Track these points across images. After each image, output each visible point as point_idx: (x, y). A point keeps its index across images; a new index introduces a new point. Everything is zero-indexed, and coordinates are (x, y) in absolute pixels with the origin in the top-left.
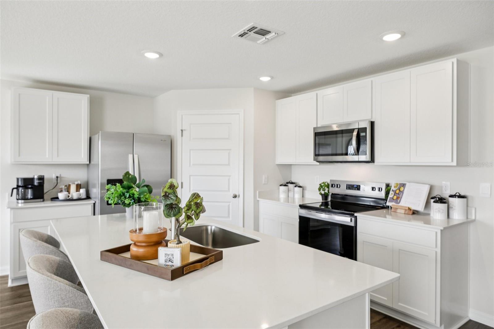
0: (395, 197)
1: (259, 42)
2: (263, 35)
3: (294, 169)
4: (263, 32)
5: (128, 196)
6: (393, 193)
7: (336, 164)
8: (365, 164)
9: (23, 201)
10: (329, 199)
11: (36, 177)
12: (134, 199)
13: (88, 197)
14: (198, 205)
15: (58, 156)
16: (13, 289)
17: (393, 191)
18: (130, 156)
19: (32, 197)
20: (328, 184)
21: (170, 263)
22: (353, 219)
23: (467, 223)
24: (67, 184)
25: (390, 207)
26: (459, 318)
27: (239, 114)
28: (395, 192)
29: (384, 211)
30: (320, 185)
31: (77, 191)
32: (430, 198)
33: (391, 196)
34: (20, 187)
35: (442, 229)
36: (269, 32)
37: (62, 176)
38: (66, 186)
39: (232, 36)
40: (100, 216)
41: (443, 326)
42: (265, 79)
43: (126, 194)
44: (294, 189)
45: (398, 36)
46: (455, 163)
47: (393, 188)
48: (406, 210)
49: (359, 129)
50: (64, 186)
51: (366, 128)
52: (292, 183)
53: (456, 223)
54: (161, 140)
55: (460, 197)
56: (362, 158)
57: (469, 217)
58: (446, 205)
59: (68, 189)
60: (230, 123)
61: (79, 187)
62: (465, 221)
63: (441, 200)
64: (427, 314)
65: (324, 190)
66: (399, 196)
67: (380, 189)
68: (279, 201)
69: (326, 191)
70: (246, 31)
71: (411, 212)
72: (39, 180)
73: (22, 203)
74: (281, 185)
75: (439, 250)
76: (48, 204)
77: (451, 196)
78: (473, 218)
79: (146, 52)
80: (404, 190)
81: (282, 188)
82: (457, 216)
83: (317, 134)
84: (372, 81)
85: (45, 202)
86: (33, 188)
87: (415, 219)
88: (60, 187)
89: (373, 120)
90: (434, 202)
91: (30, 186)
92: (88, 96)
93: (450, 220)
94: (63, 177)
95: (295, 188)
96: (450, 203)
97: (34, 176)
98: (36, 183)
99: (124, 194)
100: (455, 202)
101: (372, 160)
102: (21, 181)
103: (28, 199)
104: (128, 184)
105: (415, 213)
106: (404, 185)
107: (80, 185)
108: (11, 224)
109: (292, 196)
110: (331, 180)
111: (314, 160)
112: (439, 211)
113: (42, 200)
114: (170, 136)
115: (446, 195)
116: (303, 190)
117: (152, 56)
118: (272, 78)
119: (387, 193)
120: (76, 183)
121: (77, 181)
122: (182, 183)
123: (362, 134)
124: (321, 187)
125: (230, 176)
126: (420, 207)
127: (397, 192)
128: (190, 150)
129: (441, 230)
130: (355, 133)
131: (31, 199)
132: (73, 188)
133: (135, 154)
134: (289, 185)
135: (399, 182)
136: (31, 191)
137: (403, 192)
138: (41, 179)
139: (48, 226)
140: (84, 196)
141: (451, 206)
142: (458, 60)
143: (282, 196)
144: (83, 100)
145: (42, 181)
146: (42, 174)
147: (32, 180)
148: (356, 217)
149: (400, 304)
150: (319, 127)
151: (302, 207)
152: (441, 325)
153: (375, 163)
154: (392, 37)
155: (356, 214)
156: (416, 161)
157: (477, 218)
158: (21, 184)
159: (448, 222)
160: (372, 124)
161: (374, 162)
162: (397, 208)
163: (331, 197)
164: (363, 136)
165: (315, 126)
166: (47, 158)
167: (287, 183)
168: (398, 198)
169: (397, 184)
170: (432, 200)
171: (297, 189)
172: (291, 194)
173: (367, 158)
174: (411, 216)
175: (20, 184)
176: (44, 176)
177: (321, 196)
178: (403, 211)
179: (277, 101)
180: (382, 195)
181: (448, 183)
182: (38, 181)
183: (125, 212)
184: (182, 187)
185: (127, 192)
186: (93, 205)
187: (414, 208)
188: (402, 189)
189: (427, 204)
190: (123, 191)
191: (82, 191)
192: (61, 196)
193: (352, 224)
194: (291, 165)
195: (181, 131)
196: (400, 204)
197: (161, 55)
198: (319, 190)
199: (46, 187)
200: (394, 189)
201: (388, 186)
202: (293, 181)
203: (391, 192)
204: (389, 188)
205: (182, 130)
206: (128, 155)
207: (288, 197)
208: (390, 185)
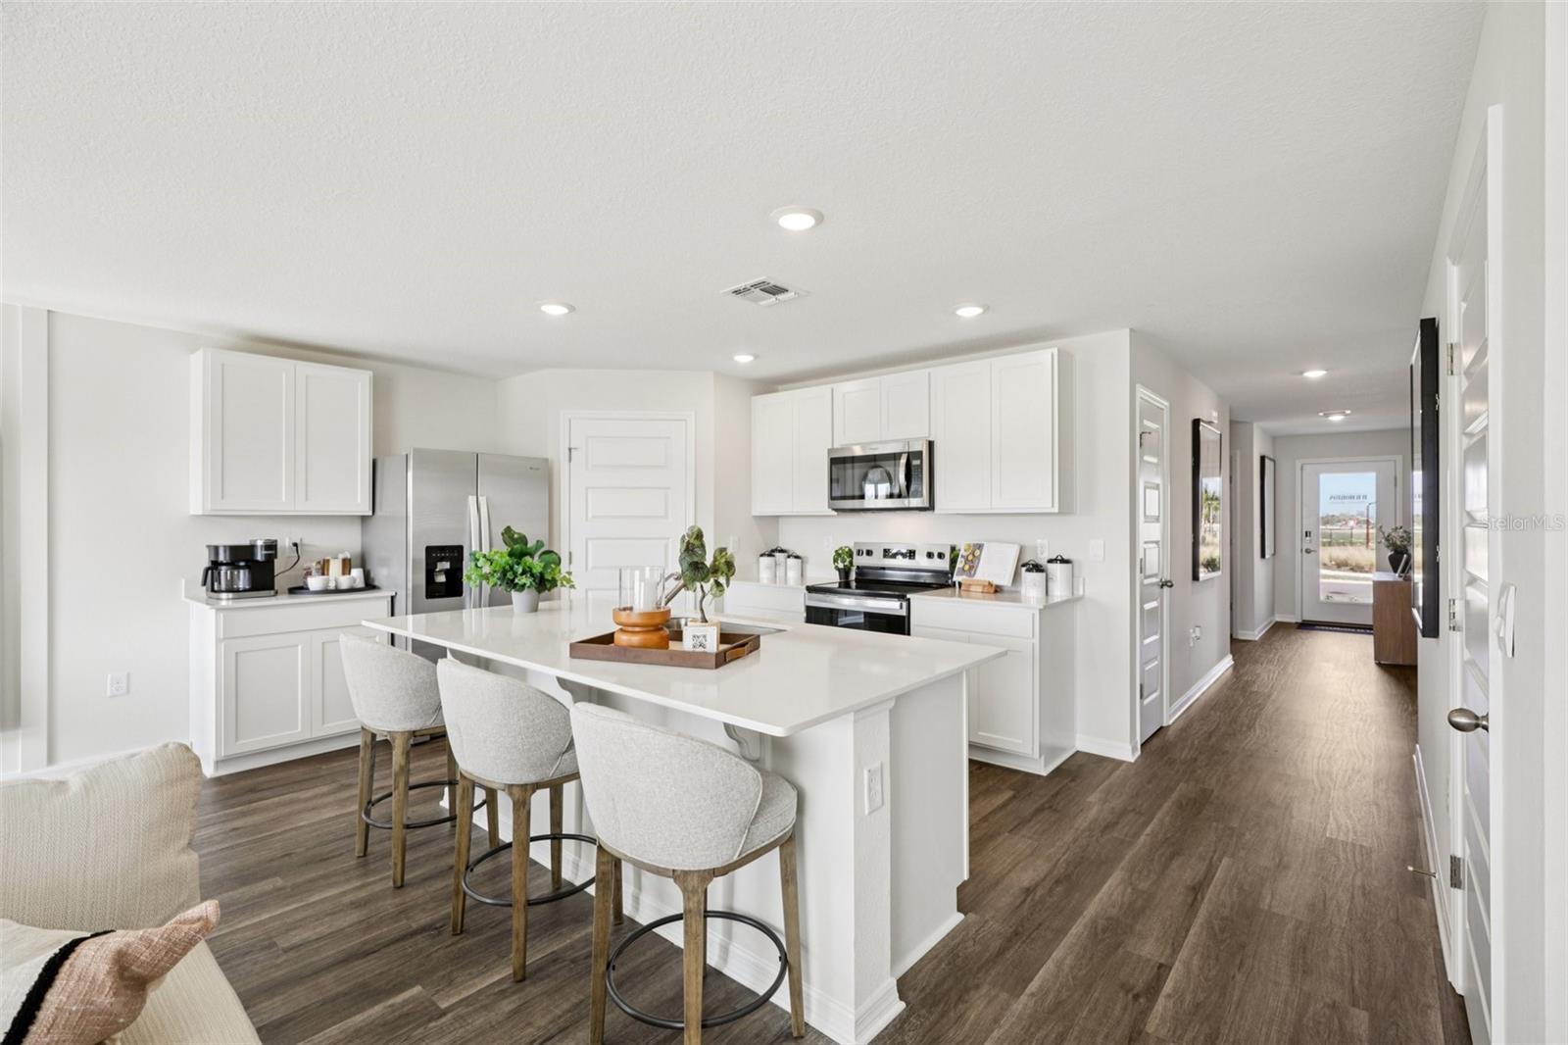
0: (967, 567)
1: (762, 303)
2: (774, 294)
3: (783, 525)
4: (776, 290)
5: (520, 570)
6: (963, 560)
7: (863, 514)
8: (918, 512)
9: (231, 595)
10: (853, 576)
11: (260, 543)
12: (532, 575)
13: (370, 585)
14: (730, 565)
15: (307, 499)
16: (219, 781)
17: (962, 556)
18: (472, 499)
19: (247, 587)
20: (850, 550)
21: (701, 649)
22: (905, 604)
23: (1073, 601)
24: (321, 559)
25: (957, 585)
26: (1063, 750)
27: (685, 420)
28: (967, 560)
29: (949, 591)
30: (836, 551)
31: (344, 574)
32: (1020, 565)
33: (960, 564)
34: (222, 564)
35: (1042, 607)
36: (783, 291)
37: (305, 542)
38: (319, 563)
39: (722, 291)
40: (410, 617)
41: (1043, 758)
42: (744, 359)
43: (516, 566)
44: (786, 562)
45: (979, 310)
46: (1056, 510)
47: (962, 552)
48: (984, 586)
49: (909, 453)
50: (314, 564)
51: (921, 452)
52: (782, 551)
53: (1057, 600)
54: (531, 468)
55: (1064, 561)
56: (915, 502)
57: (1075, 592)
58: (1044, 574)
59: (324, 568)
60: (668, 438)
61: (347, 566)
62: (1070, 596)
63: (1037, 568)
64: (1021, 742)
65: (843, 561)
66: (972, 565)
67: (941, 556)
68: (758, 581)
69: (847, 563)
70: (748, 287)
71: (992, 590)
72: (266, 550)
73: (228, 599)
74: (762, 555)
75: (1036, 641)
76: (285, 600)
77: (1050, 561)
78: (1081, 593)
79: (545, 304)
80: (980, 555)
81: (765, 560)
82: (1059, 592)
83: (834, 461)
84: (929, 374)
85: (278, 597)
86: (252, 565)
87: (997, 600)
88: (305, 566)
89: (931, 439)
90: (1028, 570)
91: (242, 564)
92: (371, 373)
93: (1049, 598)
94: (308, 545)
95: (788, 560)
96: (1049, 571)
97: (256, 541)
98: (260, 556)
99: (512, 568)
100: (1056, 569)
101: (931, 507)
102: (225, 551)
103: (238, 591)
104: (522, 549)
105: (997, 590)
106: (980, 547)
107: (350, 560)
108: (218, 641)
109: (783, 574)
110: (855, 543)
111: (829, 507)
112: (1035, 585)
113: (272, 592)
114: (546, 460)
115: (1042, 560)
116: (802, 562)
117: (555, 310)
118: (756, 357)
119: (953, 562)
120: (341, 556)
121: (343, 552)
122: (570, 554)
123: (915, 462)
124: (838, 556)
125: (668, 539)
126: (1005, 581)
127: (970, 558)
128: (587, 489)
129: (1040, 610)
130: (903, 461)
131: (245, 591)
132: (335, 567)
133: (482, 496)
134: (777, 554)
135: (972, 543)
136: (245, 574)
137: (979, 558)
138: (271, 547)
139: (297, 646)
140: (360, 583)
141: (1050, 576)
142: (1059, 351)
143: (765, 575)
144: (360, 382)
145: (273, 552)
146: (273, 538)
147: (251, 548)
148: (909, 600)
149: (980, 733)
150: (837, 449)
151: (811, 589)
152: (1040, 756)
153: (936, 511)
154: (969, 312)
155: (908, 596)
156: (1000, 506)
157: (1087, 594)
158: (225, 557)
159: (1047, 601)
160: (931, 444)
161: (933, 509)
162: (970, 585)
163: (857, 573)
164: (917, 466)
165: (830, 447)
166: (284, 504)
167: (773, 551)
168: (971, 568)
169: (969, 545)
170: (1024, 569)
171: (791, 561)
172: (780, 572)
173: (923, 503)
174: (992, 596)
175: (221, 558)
176: (276, 541)
177: (837, 573)
178: (980, 589)
179: (754, 398)
180: (943, 565)
181: (1046, 542)
182: (264, 552)
183: (510, 602)
184: (570, 563)
185: (518, 564)
186: (390, 599)
187: (996, 582)
188: (977, 553)
189: (1016, 576)
190: (510, 562)
191: (357, 573)
192: (315, 582)
193: (904, 613)
194: (778, 517)
195: (567, 451)
196: (975, 578)
197: (572, 309)
198: (835, 561)
199: (279, 565)
200: (965, 554)
201: (953, 549)
202: (784, 548)
203: (960, 559)
204: (955, 553)
205: (570, 449)
206: (467, 497)
207: (776, 576)
208: (957, 548)
